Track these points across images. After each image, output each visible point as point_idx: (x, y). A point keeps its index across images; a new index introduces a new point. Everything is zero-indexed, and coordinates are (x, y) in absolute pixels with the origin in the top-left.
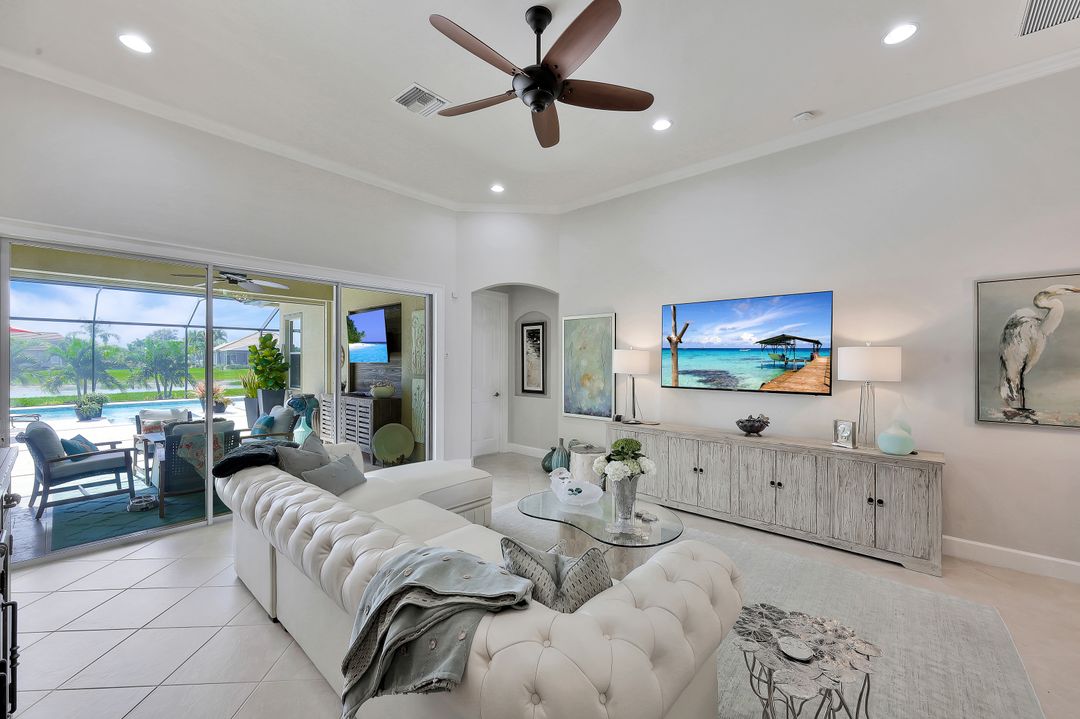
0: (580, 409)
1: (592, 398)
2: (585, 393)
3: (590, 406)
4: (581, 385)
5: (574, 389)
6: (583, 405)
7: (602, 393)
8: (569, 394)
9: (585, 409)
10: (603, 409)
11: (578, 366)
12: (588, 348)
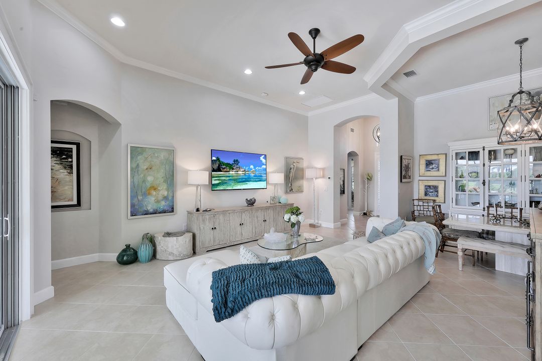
0: (148, 211)
1: (158, 201)
2: (151, 199)
3: (155, 207)
4: (146, 194)
5: (140, 198)
6: (149, 208)
7: (166, 198)
8: (135, 201)
9: (151, 211)
10: (166, 208)
11: (144, 181)
12: (154, 168)
